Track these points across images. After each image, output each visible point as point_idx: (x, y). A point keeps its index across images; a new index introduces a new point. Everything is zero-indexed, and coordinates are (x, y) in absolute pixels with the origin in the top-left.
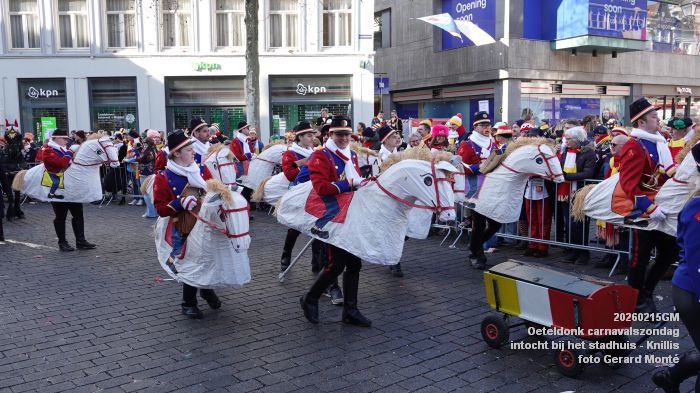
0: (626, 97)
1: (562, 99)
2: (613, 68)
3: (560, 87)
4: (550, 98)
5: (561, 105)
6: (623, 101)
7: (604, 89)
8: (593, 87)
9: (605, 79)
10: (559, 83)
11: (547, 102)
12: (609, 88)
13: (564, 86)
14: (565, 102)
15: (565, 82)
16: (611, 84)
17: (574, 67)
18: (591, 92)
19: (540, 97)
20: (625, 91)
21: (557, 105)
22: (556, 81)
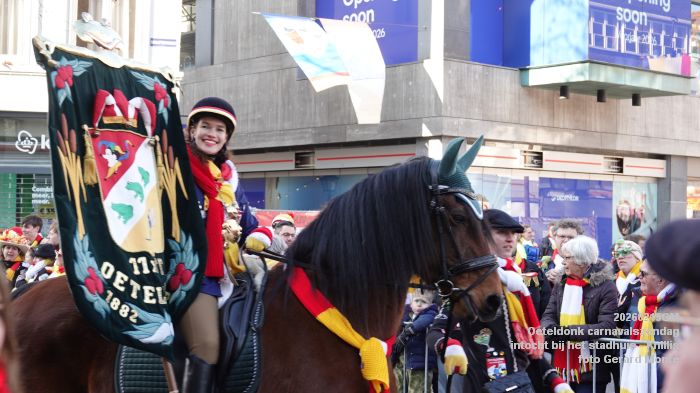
0: (658, 180)
1: (542, 180)
2: (634, 126)
3: (539, 156)
4: (520, 176)
5: (542, 192)
6: (654, 188)
7: (620, 163)
8: (600, 158)
9: (621, 145)
10: (537, 149)
11: (514, 183)
12: (627, 161)
13: (546, 155)
14: (548, 186)
15: (546, 147)
16: (632, 155)
17: (564, 120)
18: (595, 168)
19: (501, 174)
20: (657, 168)
21: (534, 190)
22: (531, 145)
